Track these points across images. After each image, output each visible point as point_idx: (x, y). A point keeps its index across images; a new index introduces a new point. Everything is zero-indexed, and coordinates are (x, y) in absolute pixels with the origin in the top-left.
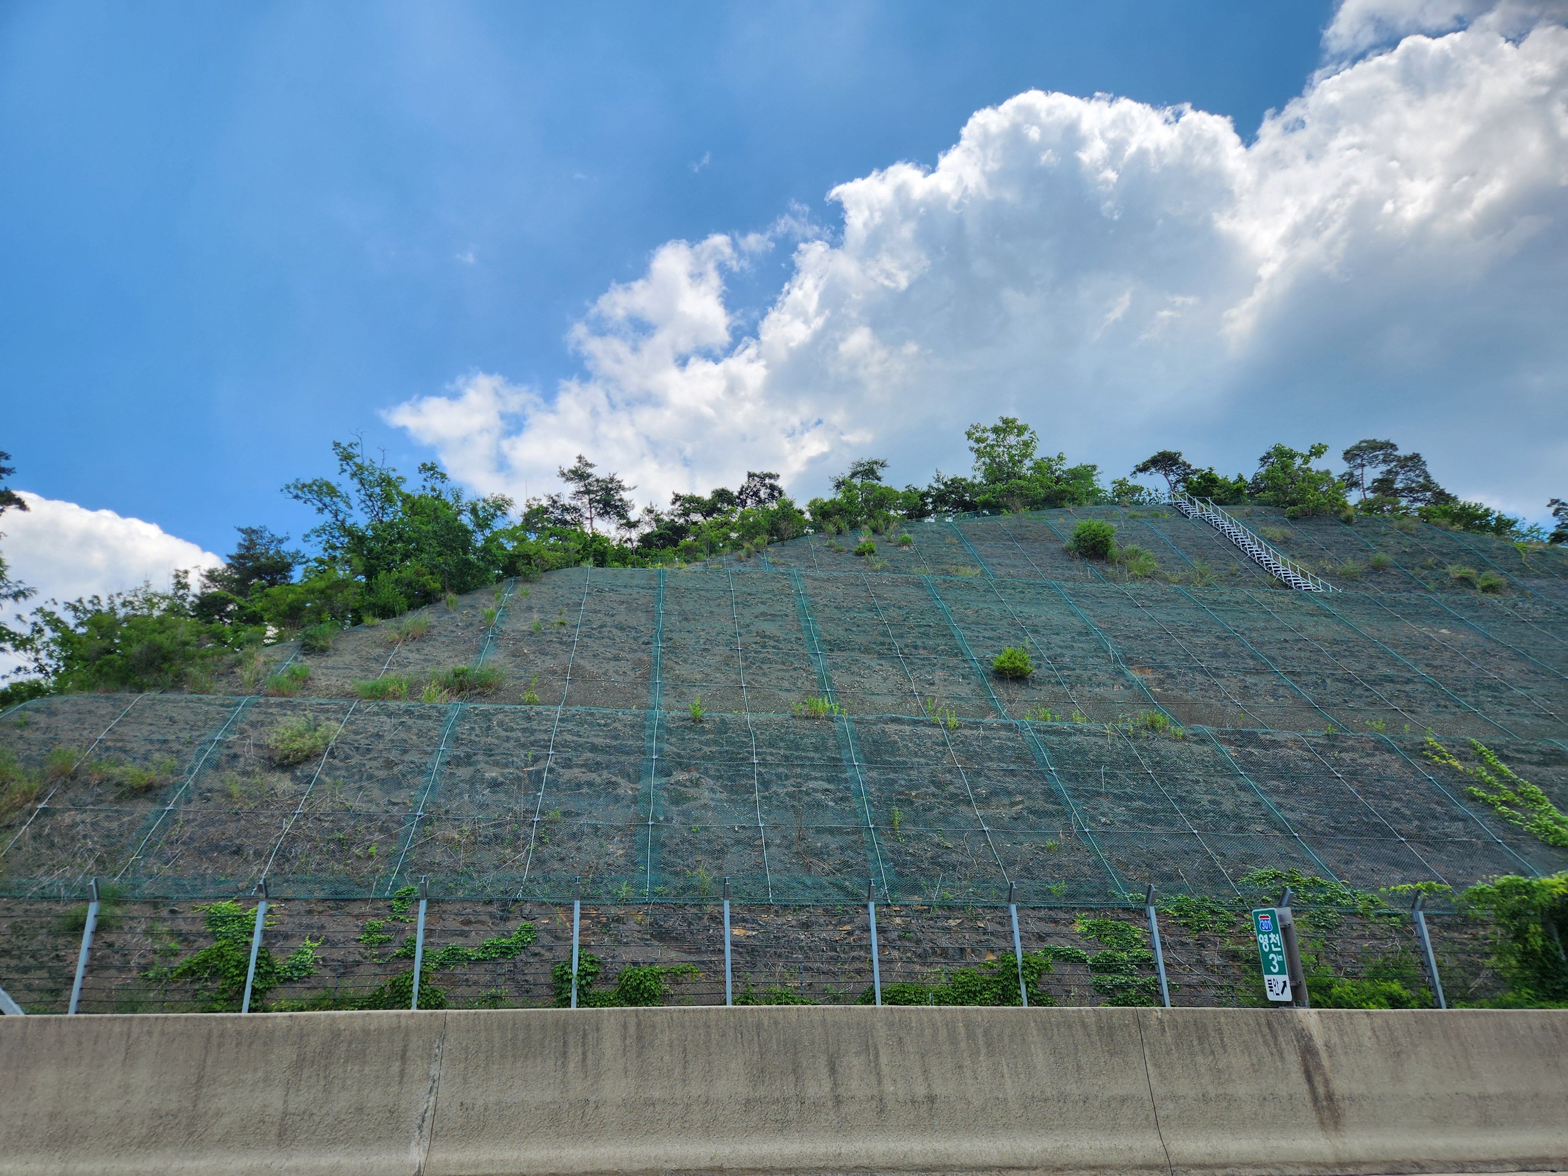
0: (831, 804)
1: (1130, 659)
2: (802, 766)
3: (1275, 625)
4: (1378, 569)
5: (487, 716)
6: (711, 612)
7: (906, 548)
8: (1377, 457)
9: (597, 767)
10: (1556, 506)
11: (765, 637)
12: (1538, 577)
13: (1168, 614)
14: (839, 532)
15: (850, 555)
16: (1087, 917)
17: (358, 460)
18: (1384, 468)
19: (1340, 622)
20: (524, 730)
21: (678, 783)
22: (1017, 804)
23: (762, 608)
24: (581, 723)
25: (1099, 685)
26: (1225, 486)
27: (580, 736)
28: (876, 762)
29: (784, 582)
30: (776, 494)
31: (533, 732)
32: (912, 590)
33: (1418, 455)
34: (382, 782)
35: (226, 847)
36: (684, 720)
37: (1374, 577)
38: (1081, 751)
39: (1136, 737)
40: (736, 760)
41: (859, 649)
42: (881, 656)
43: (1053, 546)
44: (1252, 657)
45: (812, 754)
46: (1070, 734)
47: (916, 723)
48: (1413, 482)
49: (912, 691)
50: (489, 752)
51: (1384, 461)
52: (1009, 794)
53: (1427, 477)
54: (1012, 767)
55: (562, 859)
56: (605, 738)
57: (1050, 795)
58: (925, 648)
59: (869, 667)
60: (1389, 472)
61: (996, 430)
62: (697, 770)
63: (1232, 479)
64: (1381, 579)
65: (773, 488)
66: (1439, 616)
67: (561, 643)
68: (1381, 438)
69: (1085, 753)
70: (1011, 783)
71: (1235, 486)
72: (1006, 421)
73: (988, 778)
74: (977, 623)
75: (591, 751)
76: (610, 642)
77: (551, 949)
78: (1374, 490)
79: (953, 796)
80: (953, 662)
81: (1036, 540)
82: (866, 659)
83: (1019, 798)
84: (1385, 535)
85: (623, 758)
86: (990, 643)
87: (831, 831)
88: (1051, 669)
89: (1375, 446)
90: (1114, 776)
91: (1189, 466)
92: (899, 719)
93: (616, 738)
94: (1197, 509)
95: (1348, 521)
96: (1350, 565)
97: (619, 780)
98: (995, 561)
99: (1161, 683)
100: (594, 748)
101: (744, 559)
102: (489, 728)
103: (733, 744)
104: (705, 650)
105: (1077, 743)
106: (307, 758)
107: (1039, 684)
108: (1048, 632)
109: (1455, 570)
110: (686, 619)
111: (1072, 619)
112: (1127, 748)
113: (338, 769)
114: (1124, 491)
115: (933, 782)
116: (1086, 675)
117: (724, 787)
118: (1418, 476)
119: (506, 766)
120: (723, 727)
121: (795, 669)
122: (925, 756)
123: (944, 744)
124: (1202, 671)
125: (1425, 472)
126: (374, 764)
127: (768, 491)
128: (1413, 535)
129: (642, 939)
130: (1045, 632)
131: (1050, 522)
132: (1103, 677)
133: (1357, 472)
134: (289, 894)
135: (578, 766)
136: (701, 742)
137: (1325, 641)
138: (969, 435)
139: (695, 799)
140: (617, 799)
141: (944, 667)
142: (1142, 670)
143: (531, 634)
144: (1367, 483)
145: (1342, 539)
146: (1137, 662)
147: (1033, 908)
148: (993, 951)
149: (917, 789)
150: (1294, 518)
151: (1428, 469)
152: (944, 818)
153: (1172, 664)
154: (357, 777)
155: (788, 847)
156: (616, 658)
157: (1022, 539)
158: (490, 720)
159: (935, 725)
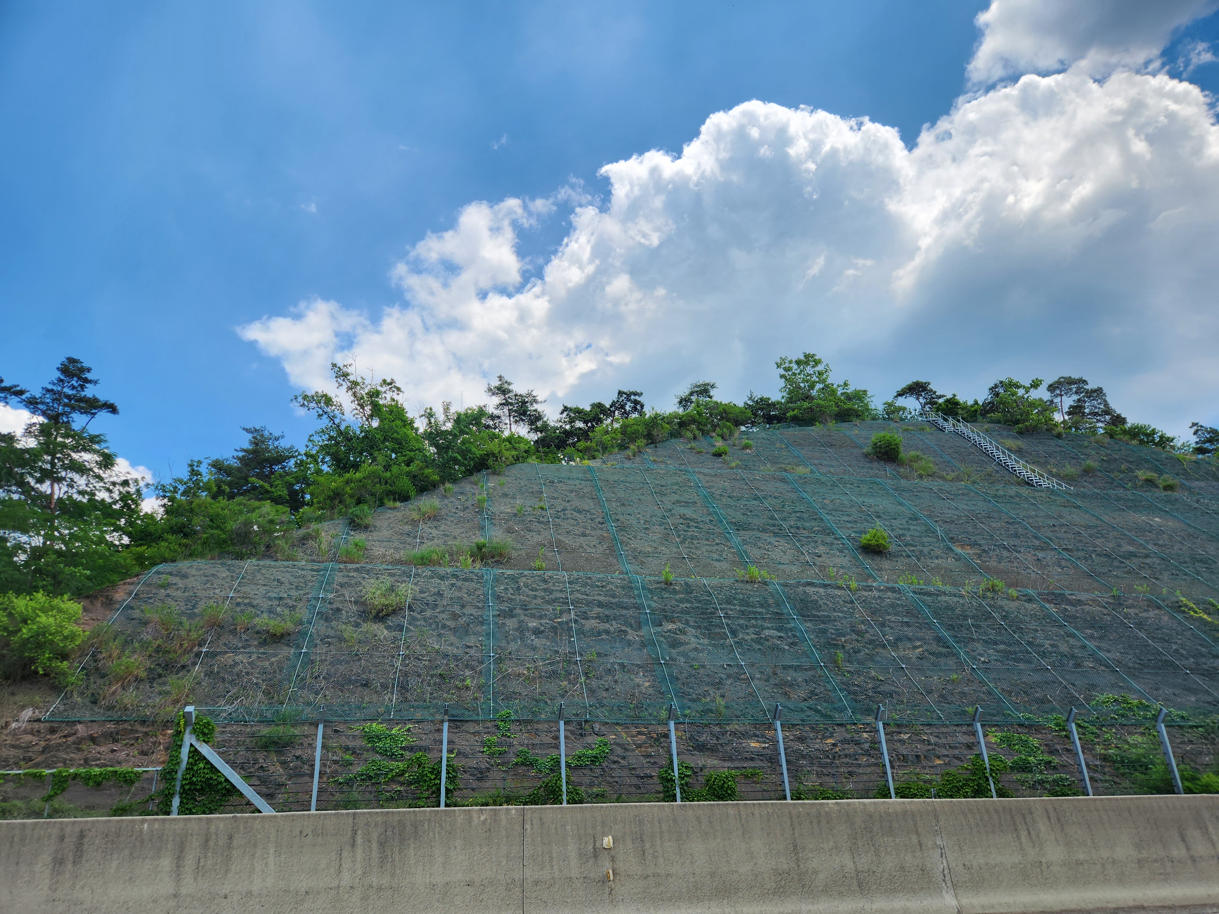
0: (787, 647)
1: (952, 538)
2: (756, 619)
3: (1042, 514)
4: (1087, 472)
5: (514, 579)
6: (640, 500)
7: (748, 451)
8: (1071, 389)
9: (607, 619)
10: (1195, 428)
11: (686, 519)
12: (1197, 480)
13: (967, 505)
14: (695, 438)
15: (709, 456)
16: (996, 731)
17: (352, 378)
18: (1075, 397)
19: (1086, 512)
20: (545, 590)
21: (669, 631)
22: (917, 647)
23: (676, 497)
24: (585, 585)
25: (937, 558)
26: (965, 408)
27: (587, 595)
28: (808, 616)
29: (684, 477)
30: (638, 407)
31: (551, 592)
32: (779, 484)
33: (1101, 389)
34: (455, 630)
35: (356, 681)
36: (658, 583)
37: (1085, 478)
38: (948, 608)
39: (984, 597)
40: (706, 613)
41: (758, 529)
42: (776, 534)
43: (856, 451)
44: (1036, 537)
45: (759, 610)
46: (938, 595)
47: (825, 586)
48: (1096, 408)
49: (807, 562)
50: (525, 607)
51: (1076, 393)
52: (909, 639)
53: (1106, 404)
54: (906, 620)
55: (607, 690)
56: (606, 596)
57: (939, 640)
58: (804, 529)
59: (770, 543)
60: (1079, 400)
61: (798, 363)
62: (680, 621)
63: (970, 402)
64: (1092, 480)
65: (636, 402)
66: (1151, 508)
67: (539, 522)
68: (1075, 376)
69: (953, 609)
70: (909, 632)
71: (973, 409)
72: (807, 356)
73: (892, 628)
74: (836, 510)
75: (599, 606)
76: (575, 522)
77: (624, 758)
78: (1069, 413)
79: (871, 642)
80: (829, 539)
81: (841, 447)
82: (765, 536)
83: (918, 643)
84: (1087, 447)
85: (624, 612)
86: (849, 525)
87: (796, 668)
88: (900, 546)
89: (1070, 381)
90: (978, 627)
91: (935, 393)
92: (813, 583)
93: (614, 596)
94: (949, 425)
95: (1059, 436)
96: (1070, 469)
97: (628, 629)
98: (816, 462)
99: (980, 556)
100: (600, 605)
101: (632, 457)
102: (519, 588)
103: (700, 602)
104: (647, 529)
105: (945, 602)
106: (394, 612)
107: (894, 557)
108: (888, 517)
109: (1142, 474)
110: (623, 505)
111: (900, 507)
112: (980, 605)
113: (419, 620)
114: (892, 411)
115: (853, 631)
116: (926, 550)
117: (704, 634)
118: (1100, 404)
119: (541, 617)
120: (688, 589)
121: (717, 544)
122: (842, 612)
123: (852, 602)
124: (1005, 548)
125: (1105, 401)
126: (444, 616)
127: (632, 405)
128: (1105, 447)
129: (688, 750)
130: (884, 517)
131: (848, 433)
132: (939, 552)
133: (1057, 400)
134: (418, 716)
135: (593, 618)
136: (676, 600)
137: (1081, 526)
138: (778, 366)
139: (687, 644)
140: (629, 644)
141: (824, 543)
142: (962, 546)
143: (515, 515)
144: (1066, 409)
145: (1058, 449)
146: (958, 541)
147: (957, 725)
148: (939, 757)
149: (844, 636)
150: (1020, 433)
151: (1107, 399)
152: (871, 657)
153: (983, 542)
154: (434, 626)
155: (767, 680)
156: (584, 535)
157: (831, 445)
158: (517, 582)
159: (839, 588)
